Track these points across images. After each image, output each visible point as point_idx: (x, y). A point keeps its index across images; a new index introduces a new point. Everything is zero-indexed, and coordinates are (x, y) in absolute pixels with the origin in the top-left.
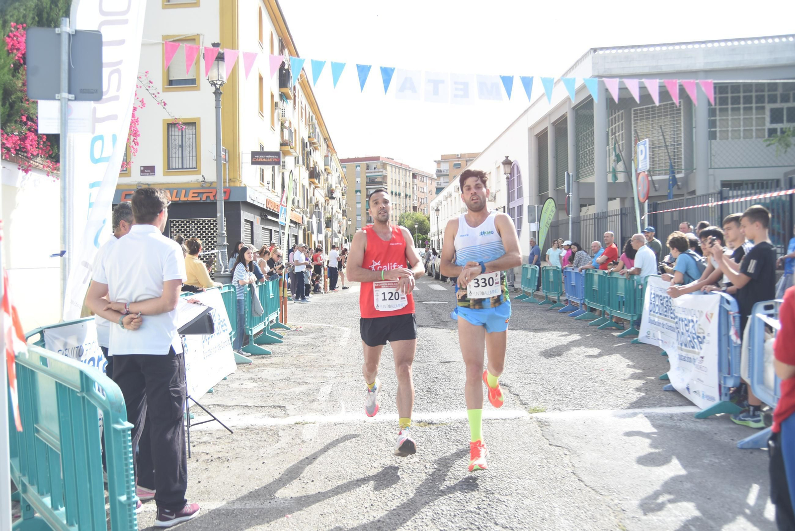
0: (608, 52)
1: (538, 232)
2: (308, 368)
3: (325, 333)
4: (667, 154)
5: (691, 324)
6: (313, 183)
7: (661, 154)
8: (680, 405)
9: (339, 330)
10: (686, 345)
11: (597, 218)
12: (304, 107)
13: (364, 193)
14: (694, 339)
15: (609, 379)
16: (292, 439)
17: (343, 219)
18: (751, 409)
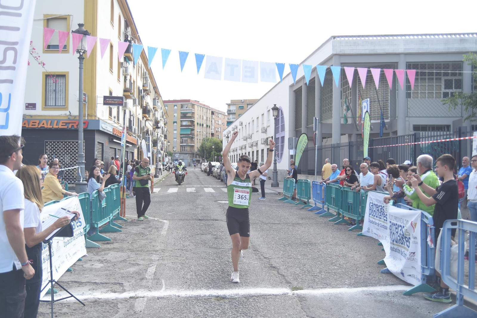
0: (343, 39)
1: (295, 155)
2: (139, 252)
3: (151, 224)
4: (379, 106)
5: (400, 228)
6: (146, 117)
7: (376, 107)
8: (392, 285)
9: (161, 222)
10: (396, 242)
11: (333, 147)
12: (140, 65)
13: (179, 123)
14: (403, 238)
15: (344, 263)
16: (128, 310)
17: (165, 141)
18: (444, 290)
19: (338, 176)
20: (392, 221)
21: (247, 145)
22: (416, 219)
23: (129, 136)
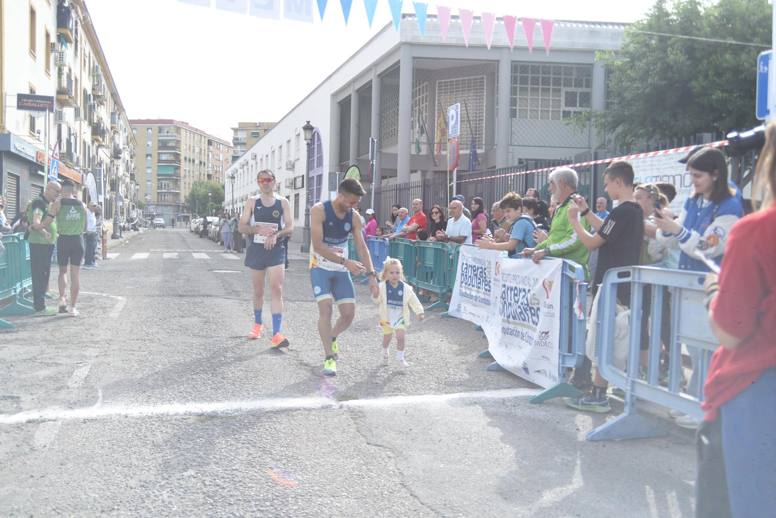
2: (64, 345)
3: (95, 302)
4: (469, 129)
5: (522, 294)
6: (97, 140)
7: (464, 129)
8: (508, 388)
9: (112, 299)
10: (514, 318)
11: (399, 189)
12: (87, 55)
13: (155, 157)
14: (526, 310)
15: (425, 357)
16: (17, 446)
17: (131, 183)
18: (598, 391)
20: (508, 284)
22: (553, 274)
23: (66, 169)
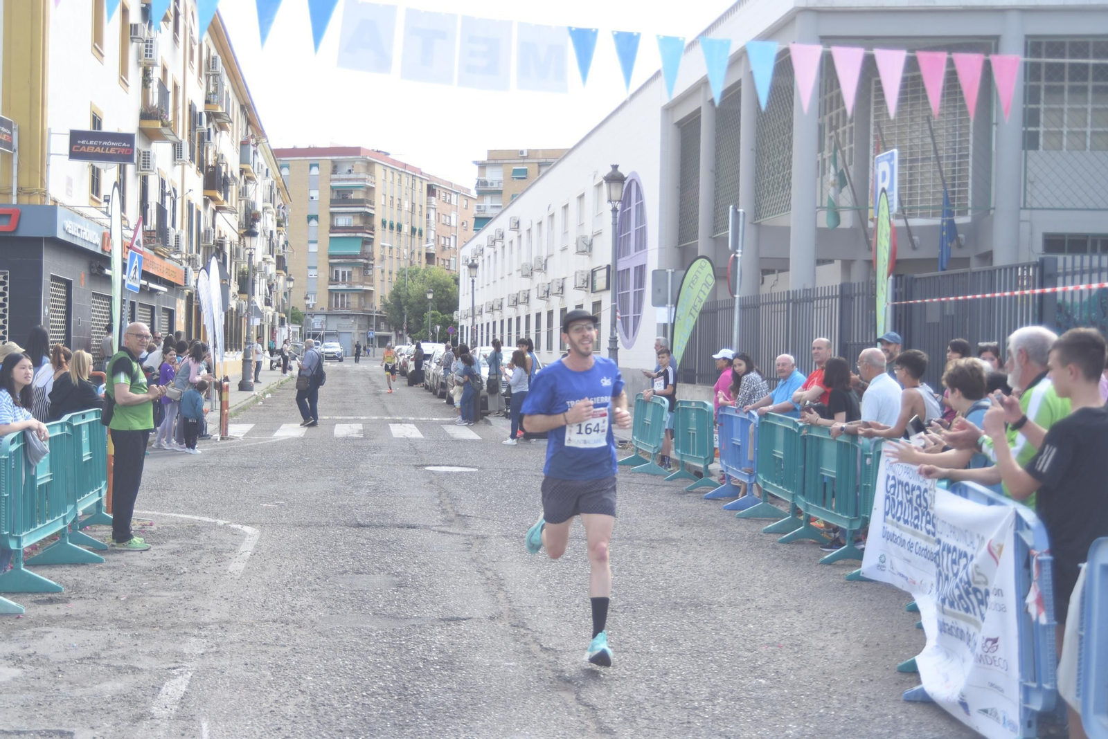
1: (673, 325)
2: (146, 631)
3: (203, 537)
4: (938, 175)
5: (963, 561)
6: (214, 199)
7: (927, 175)
9: (234, 532)
10: (952, 605)
11: (792, 300)
12: (197, 38)
13: (325, 221)
14: (968, 593)
15: (792, 669)
17: (278, 275)
19: (797, 393)
20: (944, 539)
21: (531, 292)
22: (1003, 533)
23: (157, 260)
